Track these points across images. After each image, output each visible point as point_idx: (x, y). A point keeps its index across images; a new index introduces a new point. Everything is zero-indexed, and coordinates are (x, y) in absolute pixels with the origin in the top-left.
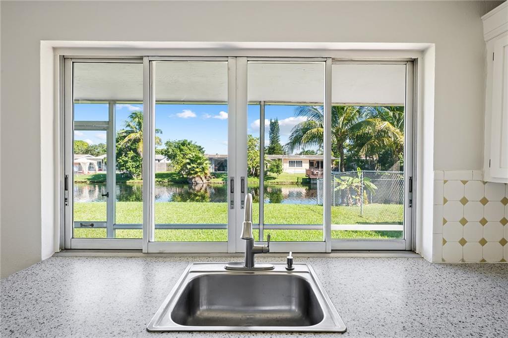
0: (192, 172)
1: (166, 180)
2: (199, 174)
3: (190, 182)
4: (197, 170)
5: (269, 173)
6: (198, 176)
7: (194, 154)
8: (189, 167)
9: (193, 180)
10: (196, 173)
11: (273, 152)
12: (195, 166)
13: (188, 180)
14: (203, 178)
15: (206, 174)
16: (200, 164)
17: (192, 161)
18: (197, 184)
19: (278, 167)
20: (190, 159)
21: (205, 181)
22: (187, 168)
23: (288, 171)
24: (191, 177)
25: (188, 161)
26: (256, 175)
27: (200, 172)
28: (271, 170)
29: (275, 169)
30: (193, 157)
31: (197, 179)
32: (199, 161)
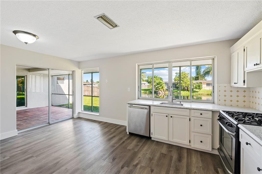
0: (158, 89)
1: (147, 92)
2: (161, 89)
3: (157, 93)
4: (160, 88)
5: (194, 89)
6: (160, 90)
7: (158, 81)
8: (156, 86)
9: (158, 92)
10: (160, 89)
11: (198, 79)
12: (159, 86)
13: (156, 92)
14: (163, 91)
15: (164, 89)
16: (161, 85)
17: (158, 84)
18: (160, 93)
19: (199, 86)
20: (157, 83)
21: (163, 92)
22: (156, 87)
23: (205, 89)
24: (157, 90)
25: (156, 84)
26: (188, 90)
27: (161, 88)
28: (196, 88)
29: (198, 88)
30: (158, 82)
31: (160, 92)
32: (160, 84)
